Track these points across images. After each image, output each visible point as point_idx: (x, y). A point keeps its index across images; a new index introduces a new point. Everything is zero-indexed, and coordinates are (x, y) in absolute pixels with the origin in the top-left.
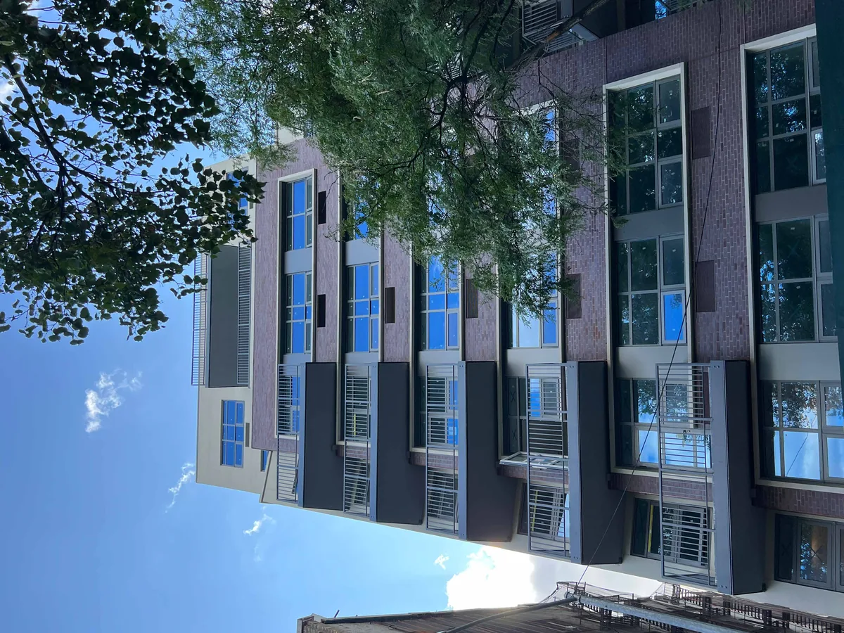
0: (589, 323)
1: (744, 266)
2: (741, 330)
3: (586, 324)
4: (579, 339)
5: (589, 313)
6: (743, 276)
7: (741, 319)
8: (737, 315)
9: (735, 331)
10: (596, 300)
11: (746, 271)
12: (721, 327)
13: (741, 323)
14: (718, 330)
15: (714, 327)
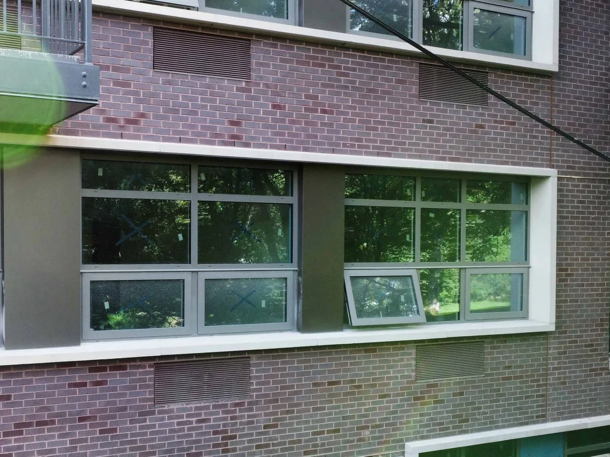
1: (235, 140)
2: (114, 120)
6: (217, 135)
7: (134, 122)
8: (143, 115)
9: (111, 106)
12: (121, 76)
13: (129, 121)
14: (116, 69)
15: (123, 61)
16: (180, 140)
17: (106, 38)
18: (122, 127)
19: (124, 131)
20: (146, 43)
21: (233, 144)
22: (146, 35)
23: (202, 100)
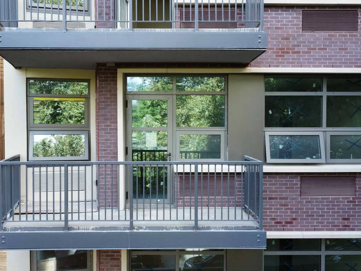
0: (296, 43)
1: (346, 228)
2: (280, 223)
3: (294, 39)
4: (276, 28)
5: (309, 42)
6: (335, 226)
7: (291, 223)
8: (294, 219)
9: (278, 216)
10: (322, 53)
11: (340, 230)
12: (283, 201)
13: (287, 223)
14: (280, 198)
15: (284, 195)
16: (315, 230)
17: (276, 184)
18: (283, 226)
19: (285, 227)
20: (297, 184)
21: (345, 230)
22: (297, 181)
23: (327, 209)
